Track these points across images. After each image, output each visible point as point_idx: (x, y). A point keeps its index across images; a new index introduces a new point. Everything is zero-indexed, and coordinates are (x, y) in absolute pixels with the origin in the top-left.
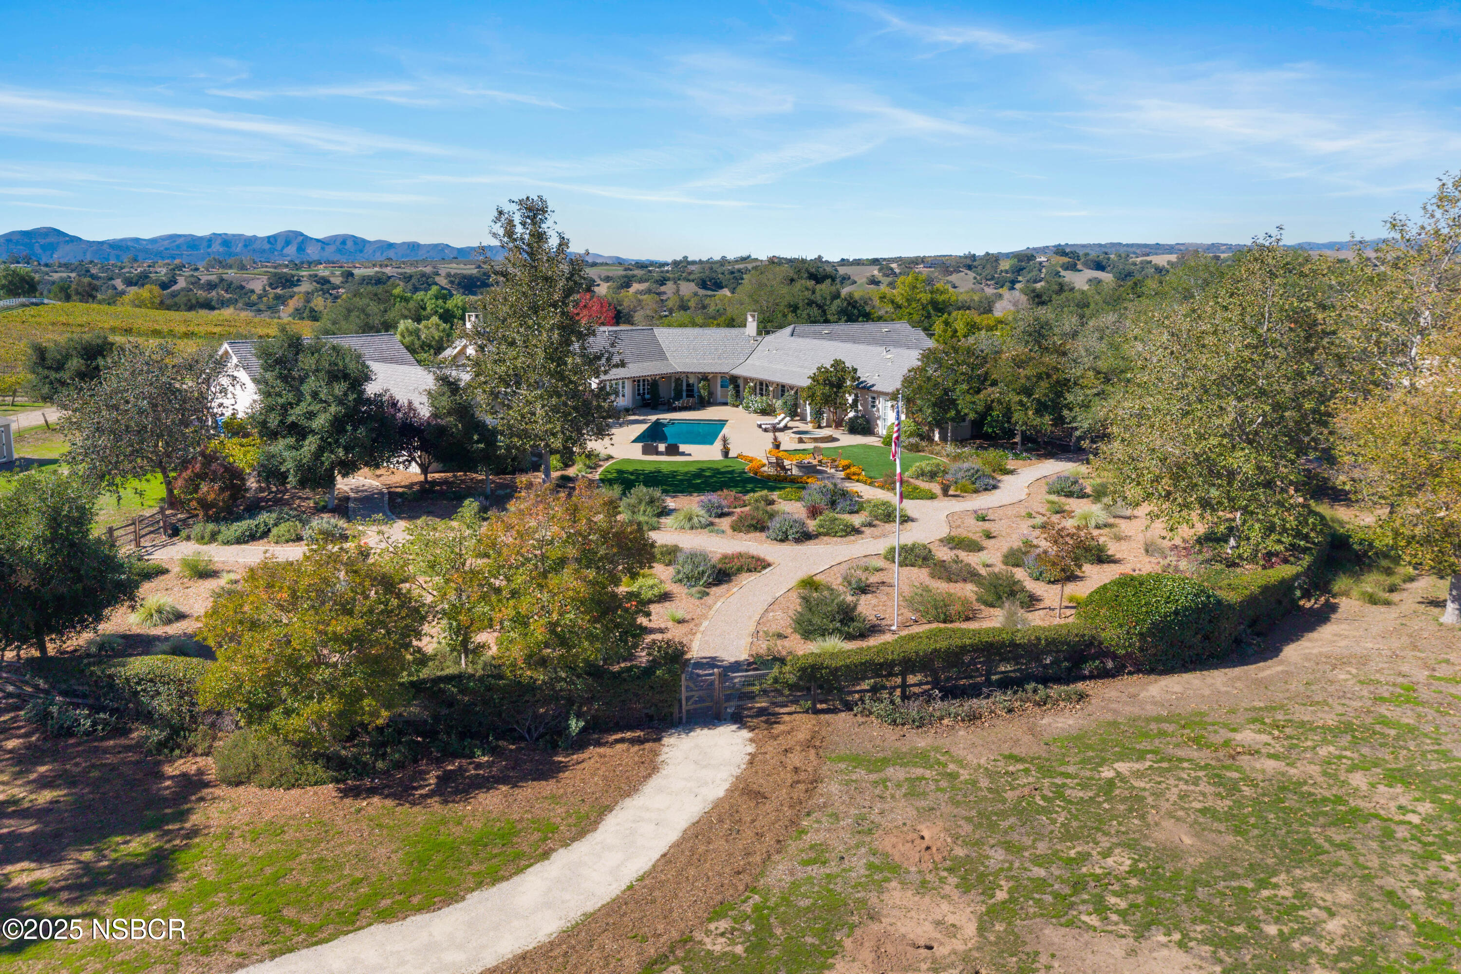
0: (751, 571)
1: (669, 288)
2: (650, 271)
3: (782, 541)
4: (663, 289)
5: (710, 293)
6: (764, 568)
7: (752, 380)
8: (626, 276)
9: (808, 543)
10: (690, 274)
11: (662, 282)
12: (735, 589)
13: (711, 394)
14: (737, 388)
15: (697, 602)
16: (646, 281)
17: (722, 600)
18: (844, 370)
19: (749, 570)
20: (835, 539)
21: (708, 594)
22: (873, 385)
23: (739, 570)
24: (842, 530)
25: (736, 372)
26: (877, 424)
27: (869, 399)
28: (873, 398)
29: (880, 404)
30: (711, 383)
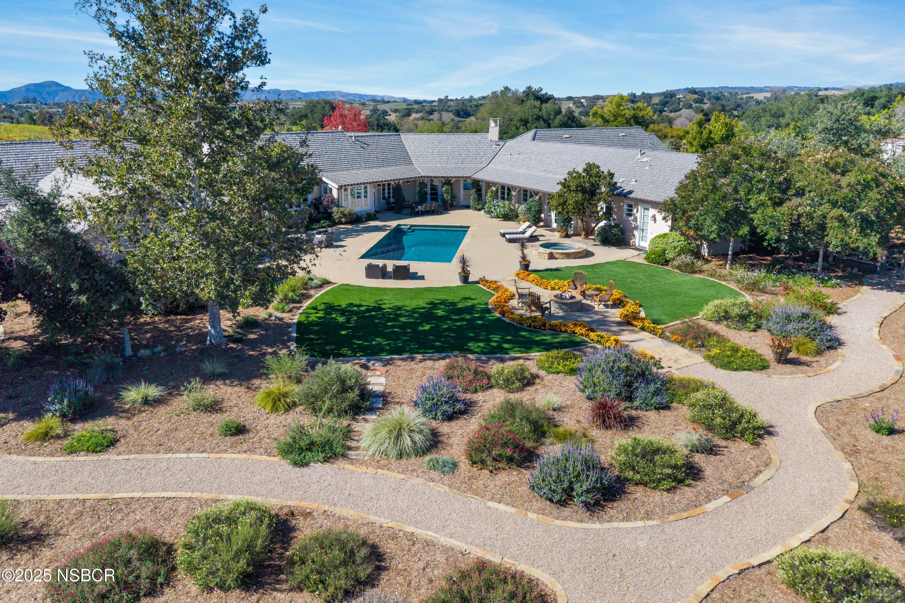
1: (436, 116)
2: (424, 106)
4: (431, 117)
5: (462, 119)
7: (494, 184)
8: (407, 109)
10: (449, 107)
11: (431, 112)
13: (453, 197)
14: (479, 191)
16: (421, 112)
18: (599, 175)
22: (631, 192)
25: (479, 176)
26: (634, 236)
27: (625, 207)
28: (630, 206)
29: (639, 213)
30: (454, 187)
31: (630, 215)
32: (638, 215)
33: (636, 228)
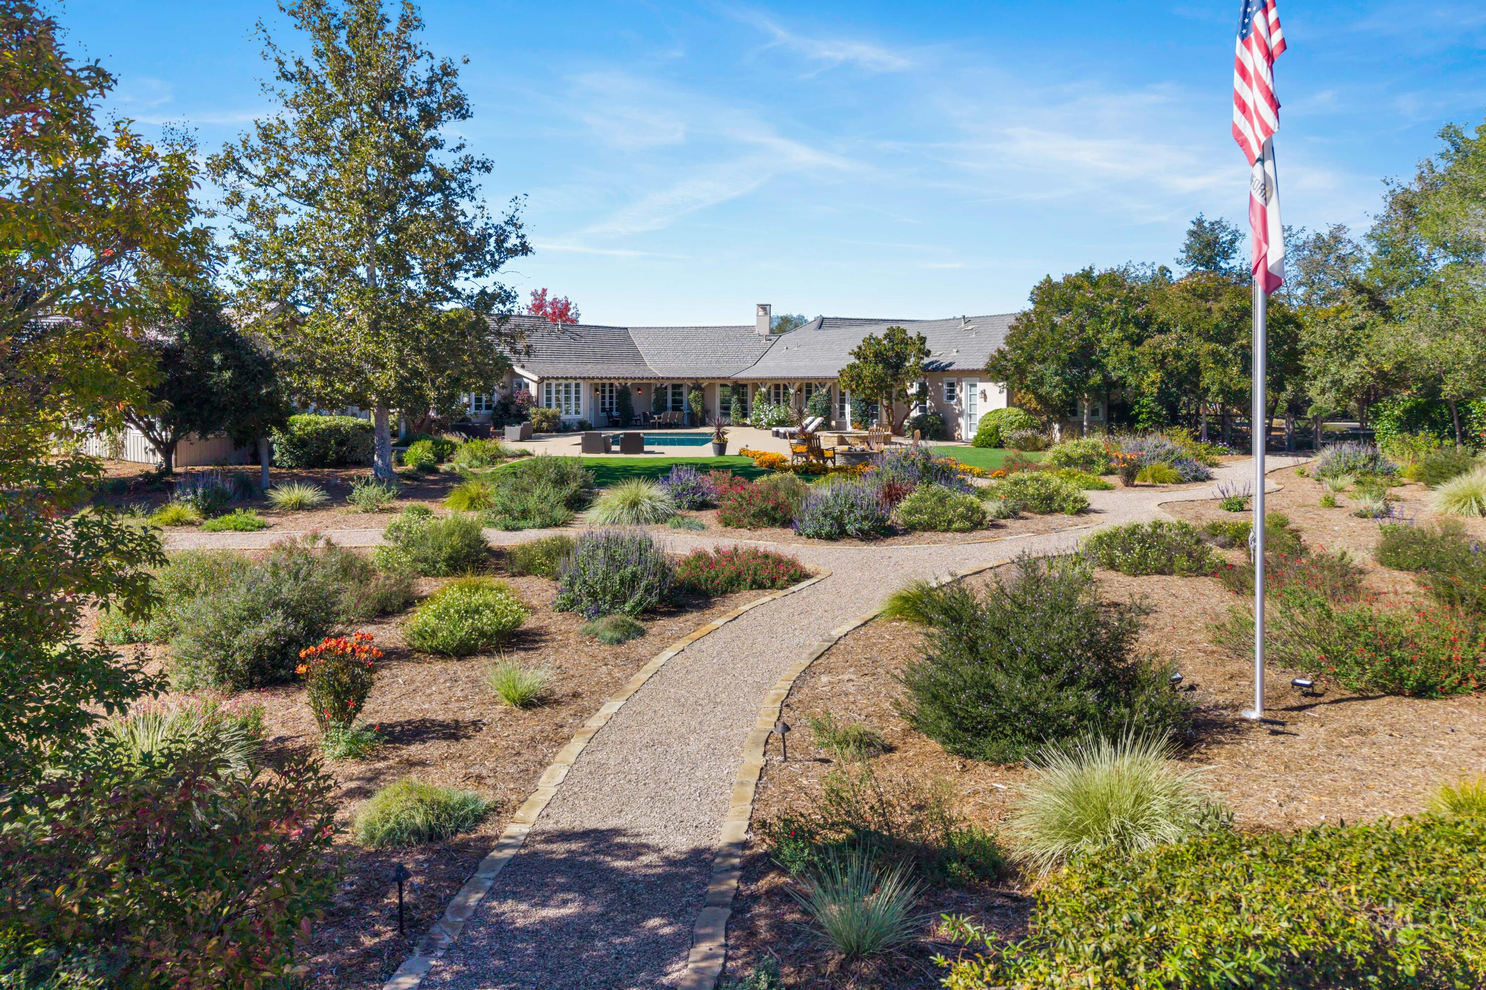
0: (761, 586)
3: (830, 538)
6: (796, 580)
7: (764, 382)
9: (889, 541)
12: (719, 622)
13: (705, 409)
14: (742, 396)
15: (606, 651)
17: (679, 645)
18: (905, 342)
19: (759, 585)
20: (949, 535)
21: (642, 633)
22: (951, 364)
23: (733, 585)
24: (963, 517)
25: (744, 375)
26: (959, 425)
27: (945, 387)
28: (951, 385)
29: (963, 392)
30: (707, 394)
31: (951, 398)
32: (963, 395)
33: (961, 414)
